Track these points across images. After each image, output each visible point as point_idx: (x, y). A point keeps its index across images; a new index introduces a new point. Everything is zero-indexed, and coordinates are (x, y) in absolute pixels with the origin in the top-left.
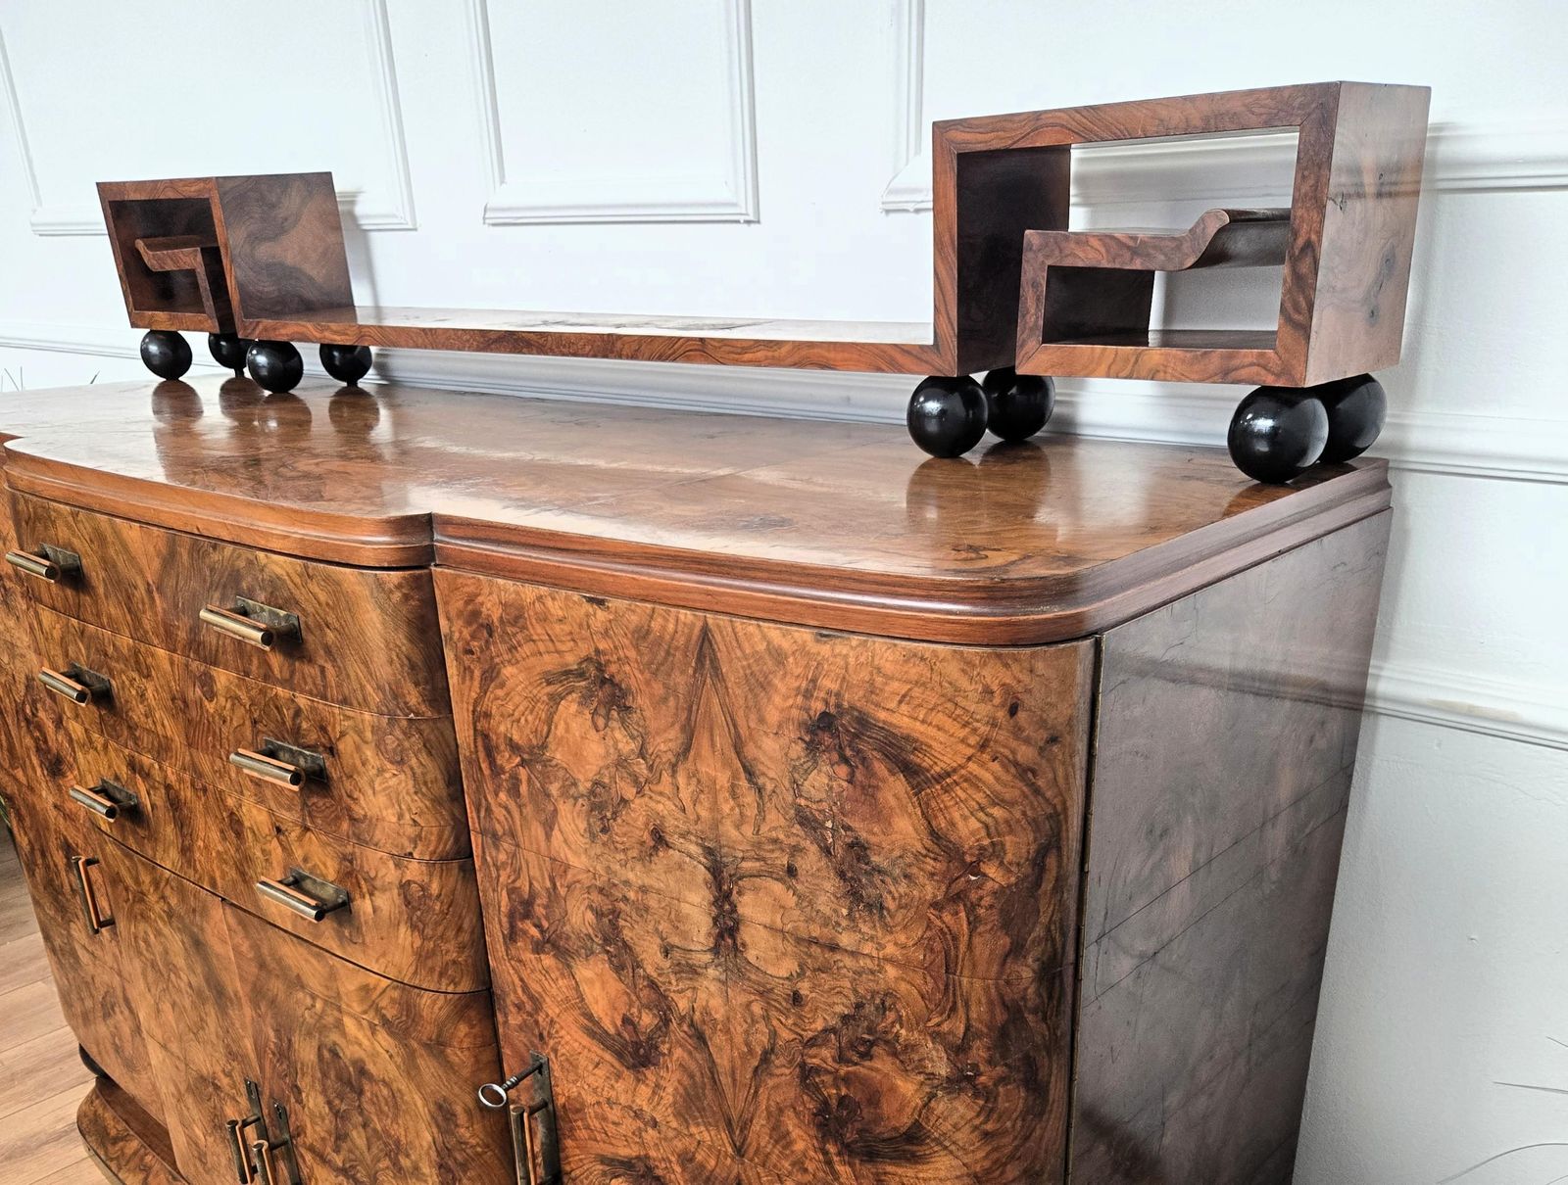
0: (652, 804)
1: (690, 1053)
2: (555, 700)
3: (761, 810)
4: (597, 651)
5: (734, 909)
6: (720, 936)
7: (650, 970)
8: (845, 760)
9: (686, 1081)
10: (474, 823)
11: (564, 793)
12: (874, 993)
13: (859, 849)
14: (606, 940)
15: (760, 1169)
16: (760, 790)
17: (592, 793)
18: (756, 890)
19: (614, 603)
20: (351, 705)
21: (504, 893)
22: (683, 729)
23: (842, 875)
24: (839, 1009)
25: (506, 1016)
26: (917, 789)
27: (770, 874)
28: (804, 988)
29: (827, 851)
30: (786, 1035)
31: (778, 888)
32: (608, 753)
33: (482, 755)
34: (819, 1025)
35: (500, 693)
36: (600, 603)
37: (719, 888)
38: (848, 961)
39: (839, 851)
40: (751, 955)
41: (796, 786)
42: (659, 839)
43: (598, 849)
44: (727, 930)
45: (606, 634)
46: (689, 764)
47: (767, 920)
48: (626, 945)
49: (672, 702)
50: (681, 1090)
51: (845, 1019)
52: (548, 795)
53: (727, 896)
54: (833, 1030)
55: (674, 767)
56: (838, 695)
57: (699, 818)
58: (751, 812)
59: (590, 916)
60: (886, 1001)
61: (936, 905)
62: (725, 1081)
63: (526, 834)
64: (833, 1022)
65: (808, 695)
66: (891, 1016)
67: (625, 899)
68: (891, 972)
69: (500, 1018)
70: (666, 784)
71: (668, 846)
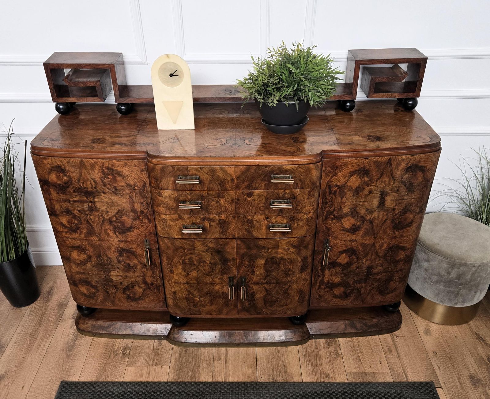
0: (370, 187)
1: (368, 226)
2: (351, 176)
3: (394, 183)
4: (364, 166)
5: (384, 199)
6: (380, 204)
7: (362, 215)
8: (412, 172)
9: (366, 230)
10: (321, 201)
11: (348, 191)
12: (409, 204)
13: (411, 184)
14: (352, 213)
15: (379, 239)
16: (395, 180)
17: (356, 189)
18: (390, 195)
19: (370, 158)
20: (304, 189)
21: (326, 212)
22: (381, 174)
23: (407, 188)
24: (402, 208)
25: (319, 234)
26: (423, 173)
27: (394, 192)
28: (396, 207)
29: (405, 186)
30: (390, 216)
31: (394, 194)
32: (362, 182)
33: (327, 189)
34: (398, 212)
35: (337, 177)
36: (367, 159)
37: (382, 197)
38: (405, 201)
39: (408, 185)
40: (386, 206)
41: (402, 178)
42: (370, 192)
43: (355, 198)
44: (382, 202)
45: (367, 163)
46: (381, 180)
47: (391, 199)
48: (357, 212)
49: (379, 171)
50: (364, 232)
51: (403, 210)
52: (344, 192)
53: (383, 198)
54: (400, 212)
55: (377, 181)
56: (413, 163)
57: (380, 187)
58: (392, 183)
59: (349, 210)
60: (411, 204)
61: (422, 188)
62: (375, 227)
63: (336, 200)
64: (400, 211)
65: (407, 164)
66: (411, 206)
67: (359, 205)
68: (413, 200)
69: (317, 235)
70: (374, 184)
71: (372, 193)
